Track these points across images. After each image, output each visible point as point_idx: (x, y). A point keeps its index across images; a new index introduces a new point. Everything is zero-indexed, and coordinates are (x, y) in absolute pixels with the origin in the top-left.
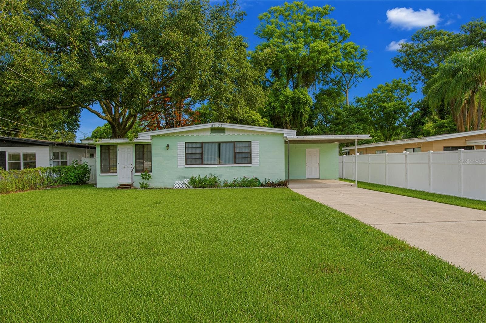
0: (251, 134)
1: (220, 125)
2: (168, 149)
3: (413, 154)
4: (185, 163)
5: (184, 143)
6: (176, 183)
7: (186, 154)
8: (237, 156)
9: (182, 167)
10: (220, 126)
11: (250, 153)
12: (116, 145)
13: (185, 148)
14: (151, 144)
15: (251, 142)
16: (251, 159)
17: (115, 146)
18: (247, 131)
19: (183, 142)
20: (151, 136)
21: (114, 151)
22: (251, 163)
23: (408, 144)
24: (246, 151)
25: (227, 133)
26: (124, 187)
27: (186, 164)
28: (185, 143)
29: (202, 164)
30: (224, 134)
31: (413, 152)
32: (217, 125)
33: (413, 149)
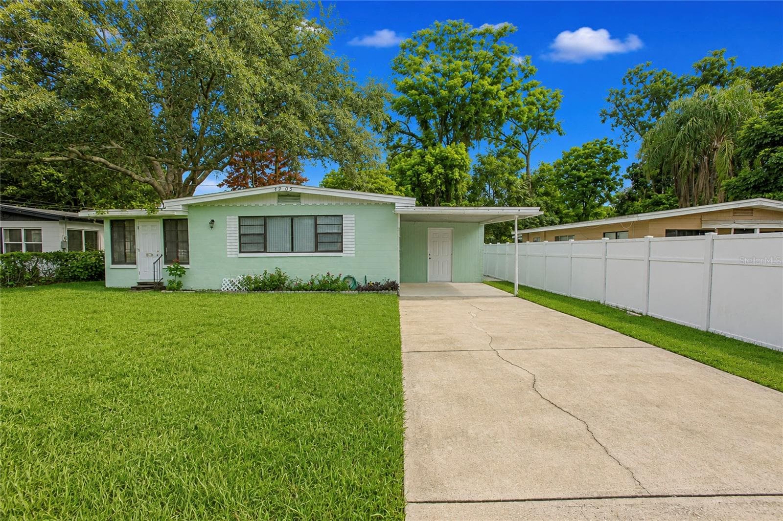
0: (342, 204)
1: (289, 188)
2: (212, 227)
3: (616, 242)
4: (238, 250)
5: (237, 217)
6: (224, 282)
7: (240, 235)
8: (321, 239)
9: (234, 256)
10: (289, 190)
11: (341, 234)
12: (134, 220)
13: (238, 226)
14: (187, 219)
15: (342, 216)
16: (342, 245)
17: (132, 221)
18: (335, 198)
19: (235, 216)
20: (183, 205)
21: (132, 229)
22: (342, 251)
23: (608, 225)
24: (336, 231)
25: (303, 202)
26: (143, 287)
27: (241, 252)
28: (239, 217)
29: (265, 251)
30: (299, 203)
31: (616, 238)
32: (283, 188)
33: (617, 233)
